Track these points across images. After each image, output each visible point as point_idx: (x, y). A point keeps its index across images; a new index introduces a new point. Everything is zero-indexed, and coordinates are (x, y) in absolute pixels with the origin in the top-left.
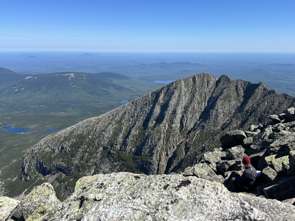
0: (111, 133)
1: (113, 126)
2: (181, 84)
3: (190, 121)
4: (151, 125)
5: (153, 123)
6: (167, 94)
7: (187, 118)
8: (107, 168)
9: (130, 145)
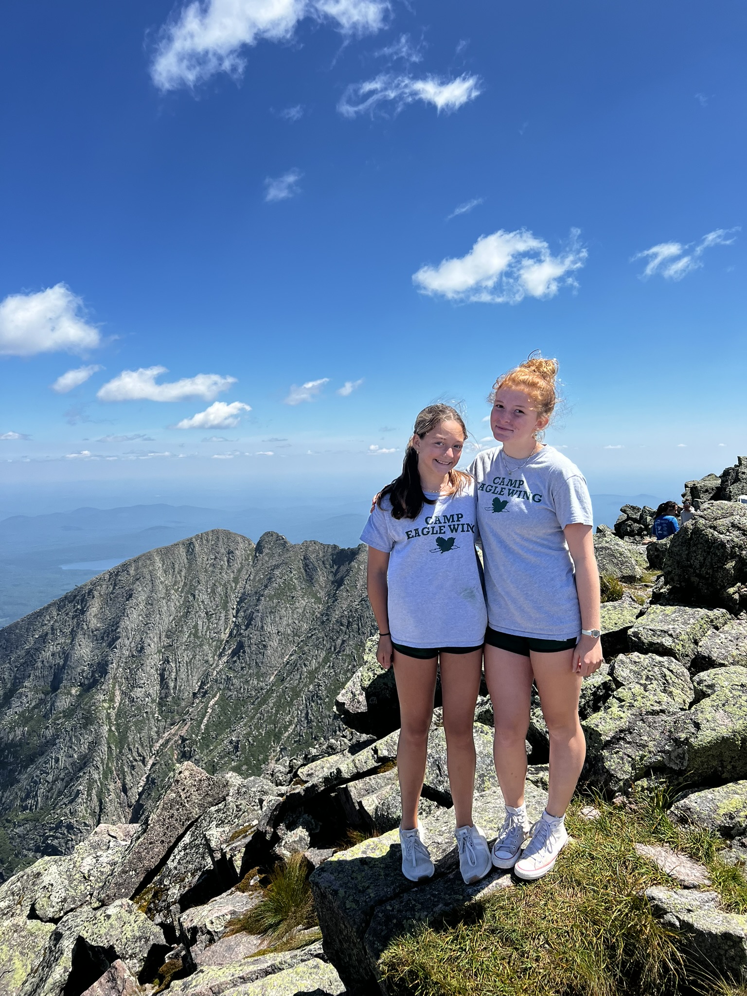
2: (153, 564)
3: (187, 672)
4: (63, 702)
5: (71, 695)
6: (109, 600)
7: (179, 662)
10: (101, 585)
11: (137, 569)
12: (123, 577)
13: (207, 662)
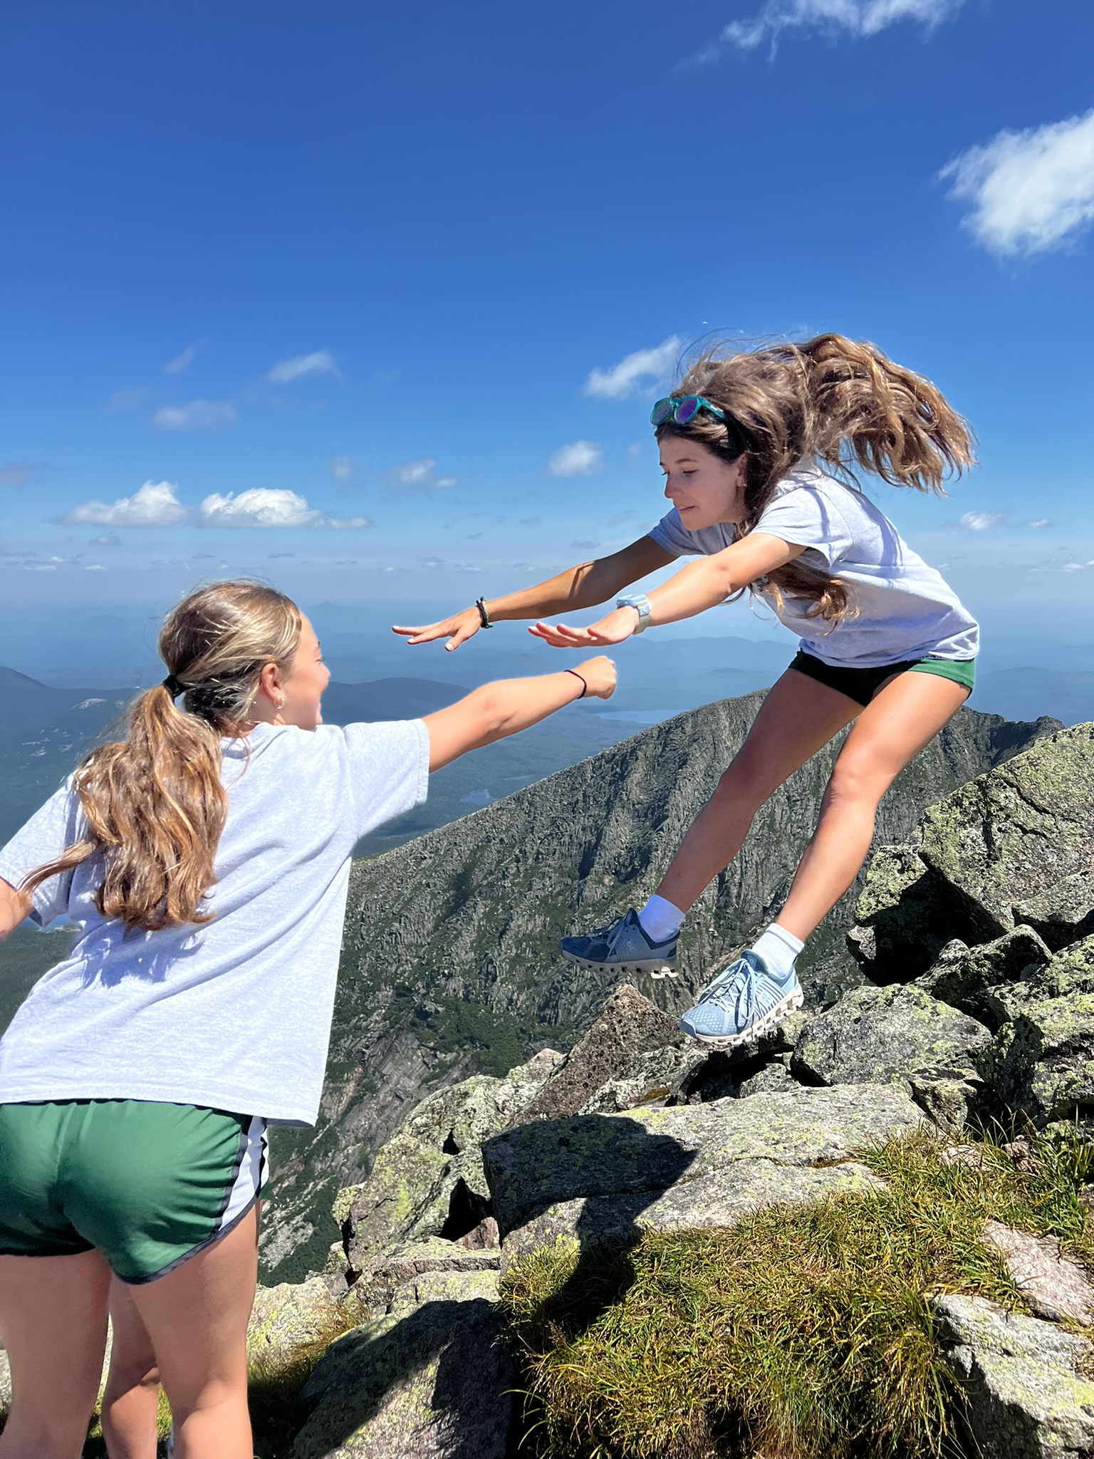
0: (429, 926)
1: (434, 896)
2: (717, 721)
3: (757, 877)
4: (593, 892)
5: (604, 885)
6: (657, 764)
7: (746, 862)
8: (409, 1077)
9: (506, 979)
10: (648, 744)
11: (695, 726)
12: (676, 736)
13: (785, 866)
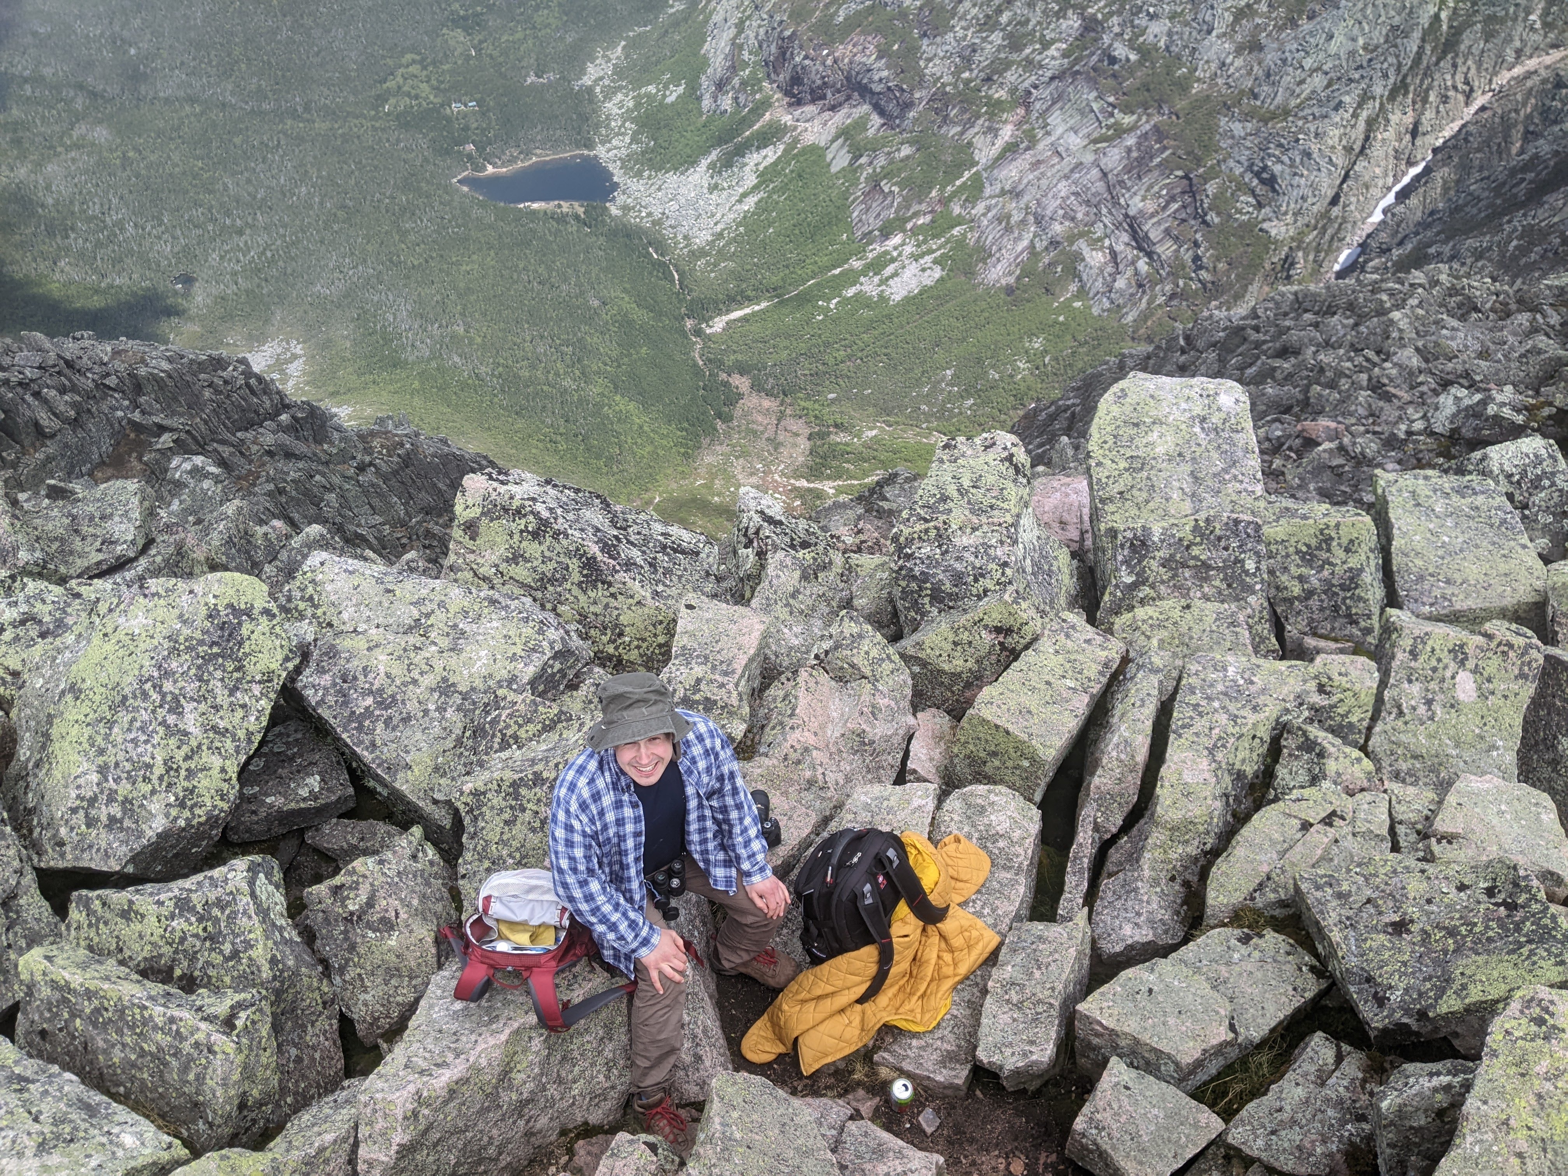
8: (1076, 133)
9: (1224, 34)
